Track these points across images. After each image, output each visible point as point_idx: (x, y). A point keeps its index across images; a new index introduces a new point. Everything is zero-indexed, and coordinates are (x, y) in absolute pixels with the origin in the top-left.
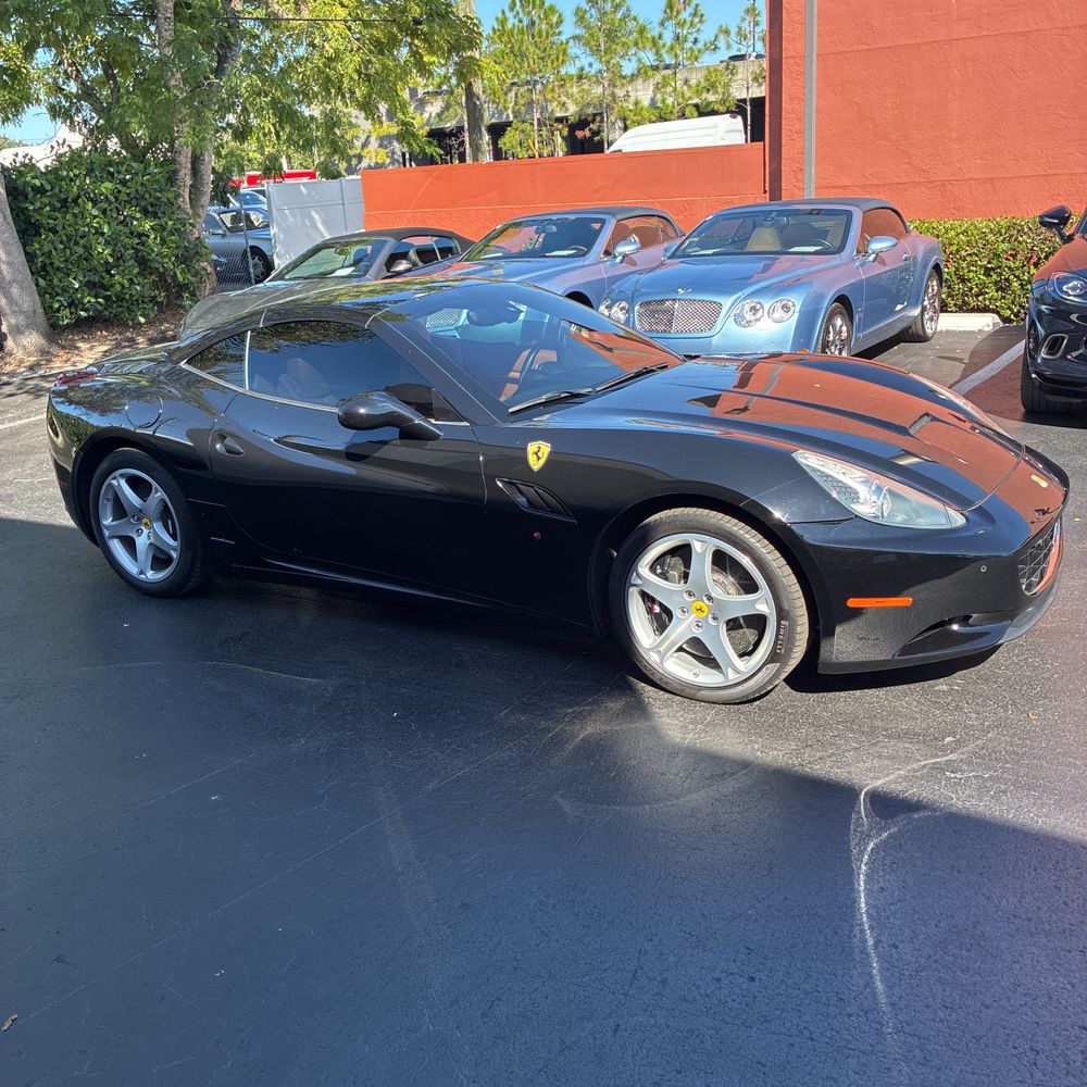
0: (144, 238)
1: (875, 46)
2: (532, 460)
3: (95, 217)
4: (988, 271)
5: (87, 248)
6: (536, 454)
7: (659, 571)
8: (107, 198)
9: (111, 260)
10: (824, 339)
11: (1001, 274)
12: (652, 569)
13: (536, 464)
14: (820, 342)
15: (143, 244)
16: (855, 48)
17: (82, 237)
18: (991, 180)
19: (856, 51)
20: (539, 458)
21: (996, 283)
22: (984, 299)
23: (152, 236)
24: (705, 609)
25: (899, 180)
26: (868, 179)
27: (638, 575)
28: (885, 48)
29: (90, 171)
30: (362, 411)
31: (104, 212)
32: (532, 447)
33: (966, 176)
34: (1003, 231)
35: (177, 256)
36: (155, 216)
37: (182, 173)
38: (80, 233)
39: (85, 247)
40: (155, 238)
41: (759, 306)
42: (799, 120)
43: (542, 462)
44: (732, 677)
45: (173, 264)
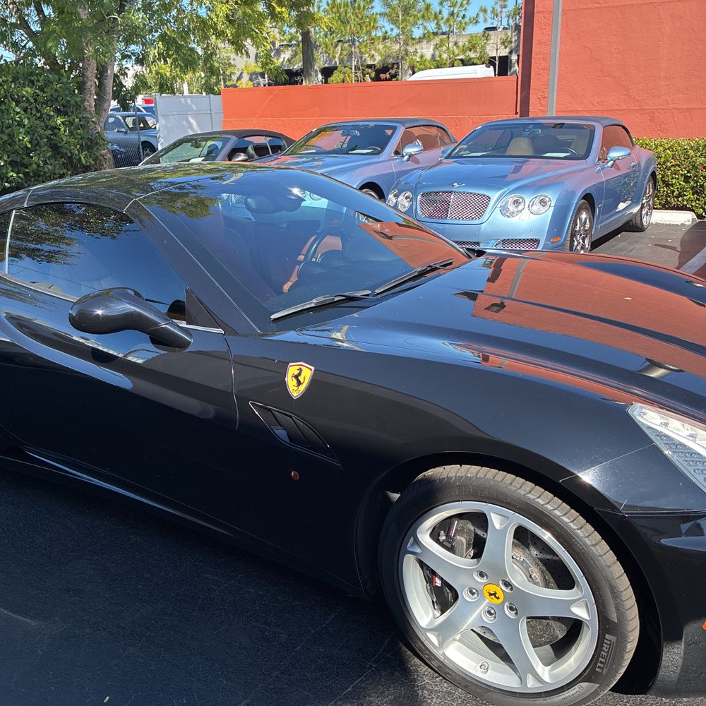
0: (56, 131)
1: (605, 5)
2: (291, 383)
3: (18, 113)
4: (687, 179)
5: (11, 136)
6: (296, 377)
7: (443, 538)
8: (28, 99)
9: (29, 146)
10: (573, 230)
11: (698, 181)
12: (434, 535)
13: (295, 390)
14: (570, 232)
15: (55, 135)
16: (590, 6)
17: (7, 128)
18: (690, 110)
19: (591, 9)
20: (299, 383)
21: (693, 188)
22: (683, 200)
23: (62, 129)
24: (500, 594)
25: (618, 108)
26: (596, 106)
27: (417, 542)
28: (613, 7)
29: (15, 79)
30: (99, 312)
31: (25, 110)
32: (293, 370)
33: (671, 106)
34: (701, 148)
35: (81, 145)
36: (66, 113)
37: (88, 84)
38: (5, 125)
39: (9, 135)
40: (65, 131)
41: (521, 200)
42: (544, 59)
43: (302, 388)
44: (531, 684)
45: (78, 150)
